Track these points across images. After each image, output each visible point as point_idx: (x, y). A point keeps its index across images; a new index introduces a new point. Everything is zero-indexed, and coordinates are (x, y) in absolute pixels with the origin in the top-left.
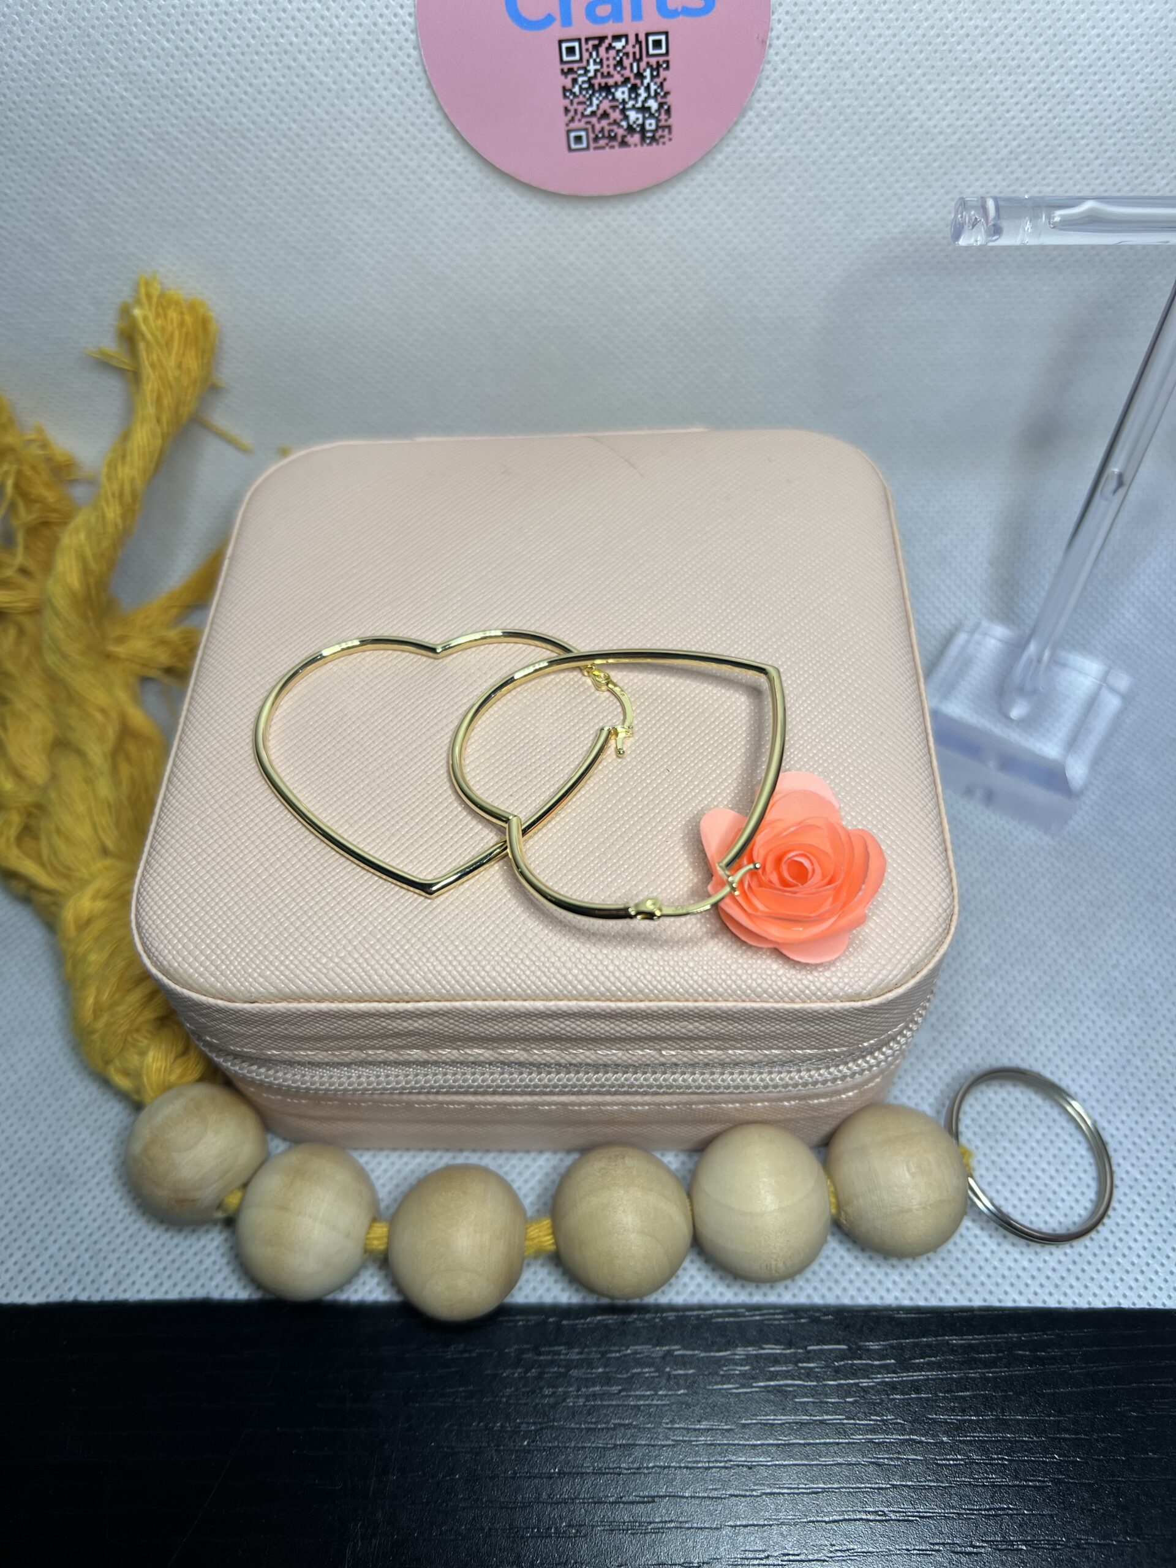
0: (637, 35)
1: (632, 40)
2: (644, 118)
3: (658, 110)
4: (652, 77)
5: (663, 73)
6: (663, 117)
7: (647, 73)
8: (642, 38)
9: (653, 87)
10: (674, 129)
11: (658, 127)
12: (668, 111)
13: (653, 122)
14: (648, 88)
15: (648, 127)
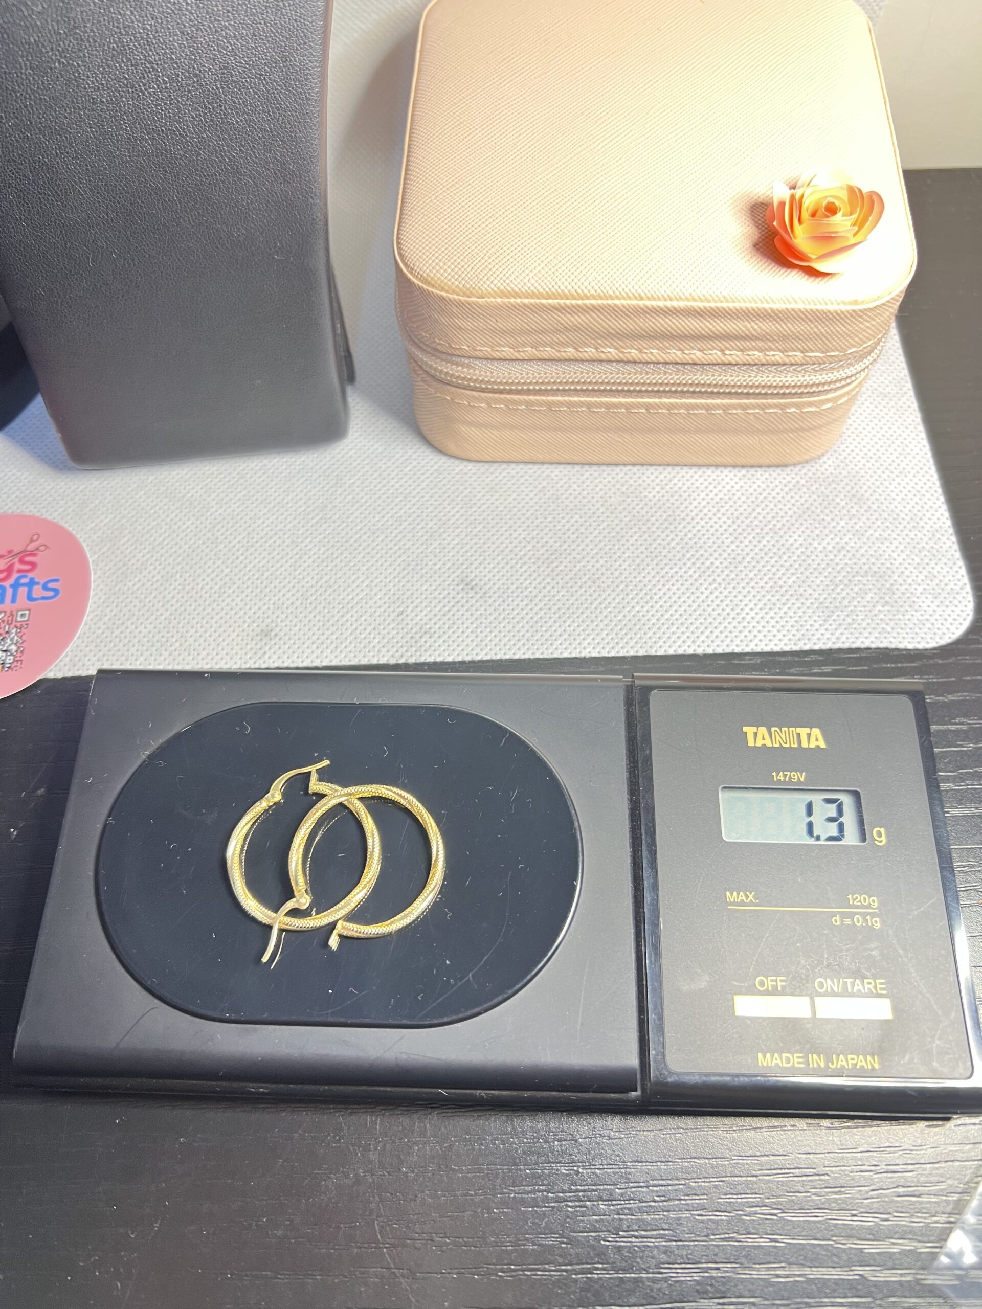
0: (12, 612)
1: (8, 614)
2: (6, 656)
3: (16, 651)
4: (17, 633)
5: (23, 630)
6: (19, 655)
7: (14, 631)
8: (14, 613)
9: (16, 638)
10: (24, 662)
11: (14, 661)
12: (22, 652)
13: (12, 657)
14: (12, 640)
15: (8, 661)
